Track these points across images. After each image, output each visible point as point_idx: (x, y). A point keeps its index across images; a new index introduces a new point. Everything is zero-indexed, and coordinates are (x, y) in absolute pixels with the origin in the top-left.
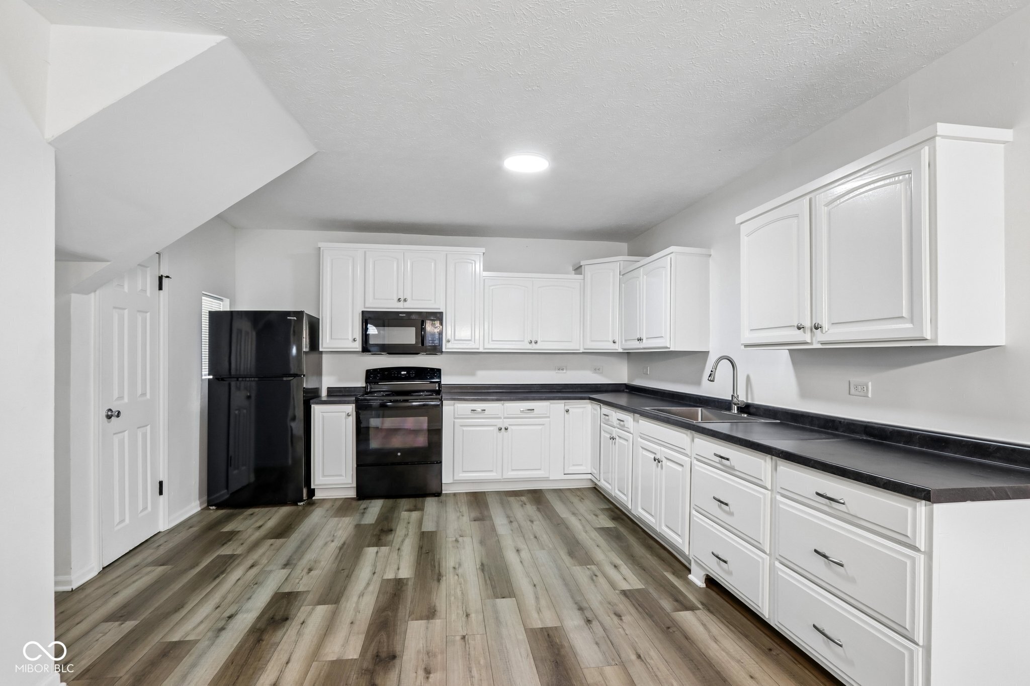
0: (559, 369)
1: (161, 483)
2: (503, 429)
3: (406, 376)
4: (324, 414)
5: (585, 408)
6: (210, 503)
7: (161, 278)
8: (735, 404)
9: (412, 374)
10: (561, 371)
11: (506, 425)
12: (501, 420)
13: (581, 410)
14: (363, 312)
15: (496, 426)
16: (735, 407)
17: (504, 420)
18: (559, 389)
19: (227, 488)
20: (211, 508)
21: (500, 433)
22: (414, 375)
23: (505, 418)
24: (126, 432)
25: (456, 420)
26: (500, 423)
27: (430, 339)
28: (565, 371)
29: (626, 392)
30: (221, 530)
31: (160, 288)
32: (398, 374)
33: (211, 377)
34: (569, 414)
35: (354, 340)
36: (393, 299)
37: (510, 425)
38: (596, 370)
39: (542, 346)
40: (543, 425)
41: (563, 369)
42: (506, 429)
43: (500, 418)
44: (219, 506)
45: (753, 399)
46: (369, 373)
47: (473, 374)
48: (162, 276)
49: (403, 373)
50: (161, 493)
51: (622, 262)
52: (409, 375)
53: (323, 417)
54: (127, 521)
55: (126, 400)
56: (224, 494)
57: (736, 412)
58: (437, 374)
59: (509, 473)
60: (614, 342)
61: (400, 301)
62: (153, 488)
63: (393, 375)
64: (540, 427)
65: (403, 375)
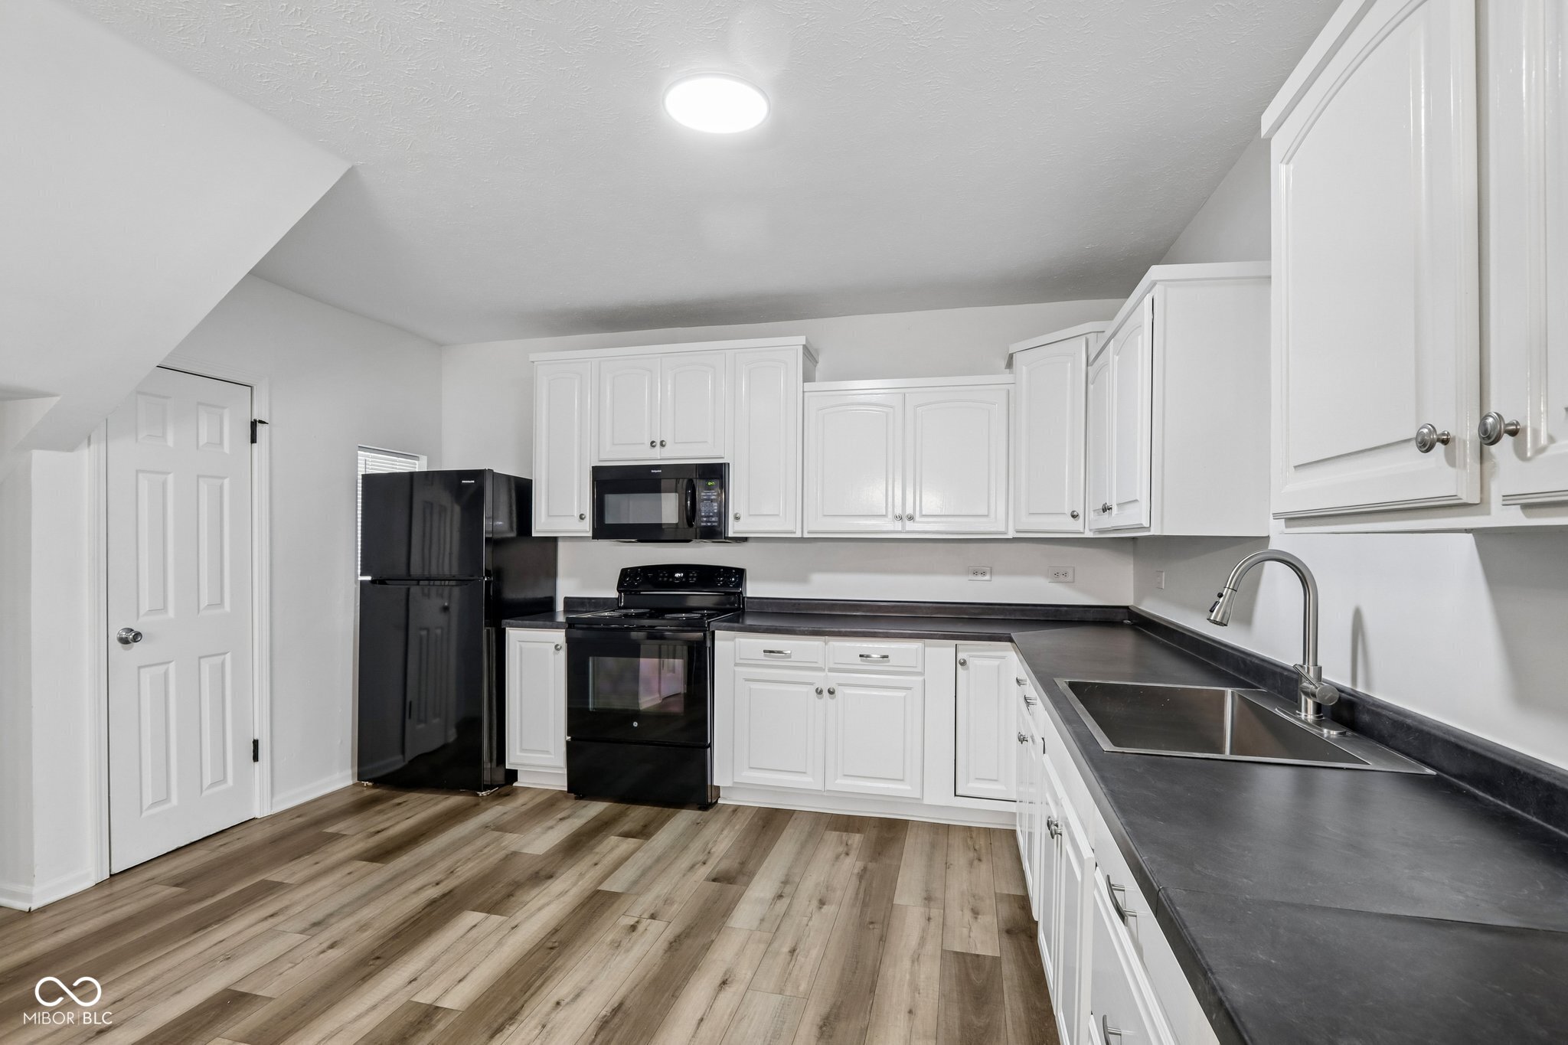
0: (975, 573)
1: (256, 743)
2: (825, 693)
3: (681, 582)
4: (523, 644)
5: (1003, 658)
6: (361, 776)
7: (254, 425)
8: (1307, 694)
9: (693, 577)
10: (980, 577)
11: (832, 685)
12: (822, 674)
13: (996, 662)
14: (594, 468)
15: (811, 684)
16: (1310, 702)
17: (830, 674)
18: (975, 614)
19: (403, 752)
20: (365, 783)
21: (820, 698)
22: (695, 579)
23: (831, 670)
24: (173, 663)
25: (737, 669)
26: (824, 680)
27: (703, 514)
28: (987, 577)
29: (1127, 625)
30: (325, 828)
31: (253, 440)
32: (668, 577)
33: (369, 578)
34: (968, 669)
35: (582, 517)
36: (643, 444)
37: (840, 685)
38: (1058, 576)
39: (919, 528)
40: (910, 689)
41: (984, 573)
42: (831, 692)
43: (821, 669)
44: (377, 782)
45: (1368, 684)
46: (625, 574)
47: (803, 579)
48: (255, 421)
49: (677, 575)
50: (256, 758)
51: (1092, 337)
52: (687, 580)
53: (521, 649)
54: (174, 800)
55: (171, 613)
56: (395, 762)
57: (1311, 717)
58: (736, 579)
59: (838, 781)
60: (1074, 516)
61: (654, 446)
62: (237, 751)
63: (660, 579)
64: (901, 694)
65: (677, 579)
